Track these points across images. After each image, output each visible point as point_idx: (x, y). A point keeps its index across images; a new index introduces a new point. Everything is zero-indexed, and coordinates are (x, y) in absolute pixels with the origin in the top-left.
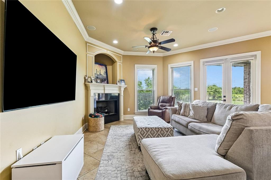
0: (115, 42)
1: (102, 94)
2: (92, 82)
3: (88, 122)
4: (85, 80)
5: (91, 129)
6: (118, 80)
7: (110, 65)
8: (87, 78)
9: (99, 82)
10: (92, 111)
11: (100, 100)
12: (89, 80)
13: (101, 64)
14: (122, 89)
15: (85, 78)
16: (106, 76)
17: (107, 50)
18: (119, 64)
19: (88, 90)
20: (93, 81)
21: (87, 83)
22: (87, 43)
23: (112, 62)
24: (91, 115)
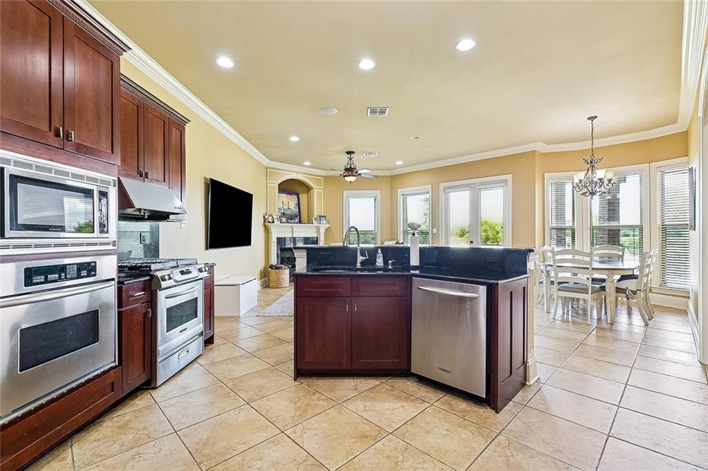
0: (307, 163)
1: (290, 238)
2: (273, 222)
3: (268, 276)
4: (265, 220)
5: (272, 284)
6: (315, 216)
7: (304, 193)
8: (266, 217)
9: (284, 221)
10: (274, 260)
11: (287, 247)
12: (270, 220)
13: (290, 193)
14: (322, 231)
15: (264, 217)
16: (297, 210)
17: (298, 173)
18: (317, 191)
19: (268, 233)
20: (276, 221)
21: (267, 224)
22: (267, 168)
23: (308, 189)
24: (271, 267)
